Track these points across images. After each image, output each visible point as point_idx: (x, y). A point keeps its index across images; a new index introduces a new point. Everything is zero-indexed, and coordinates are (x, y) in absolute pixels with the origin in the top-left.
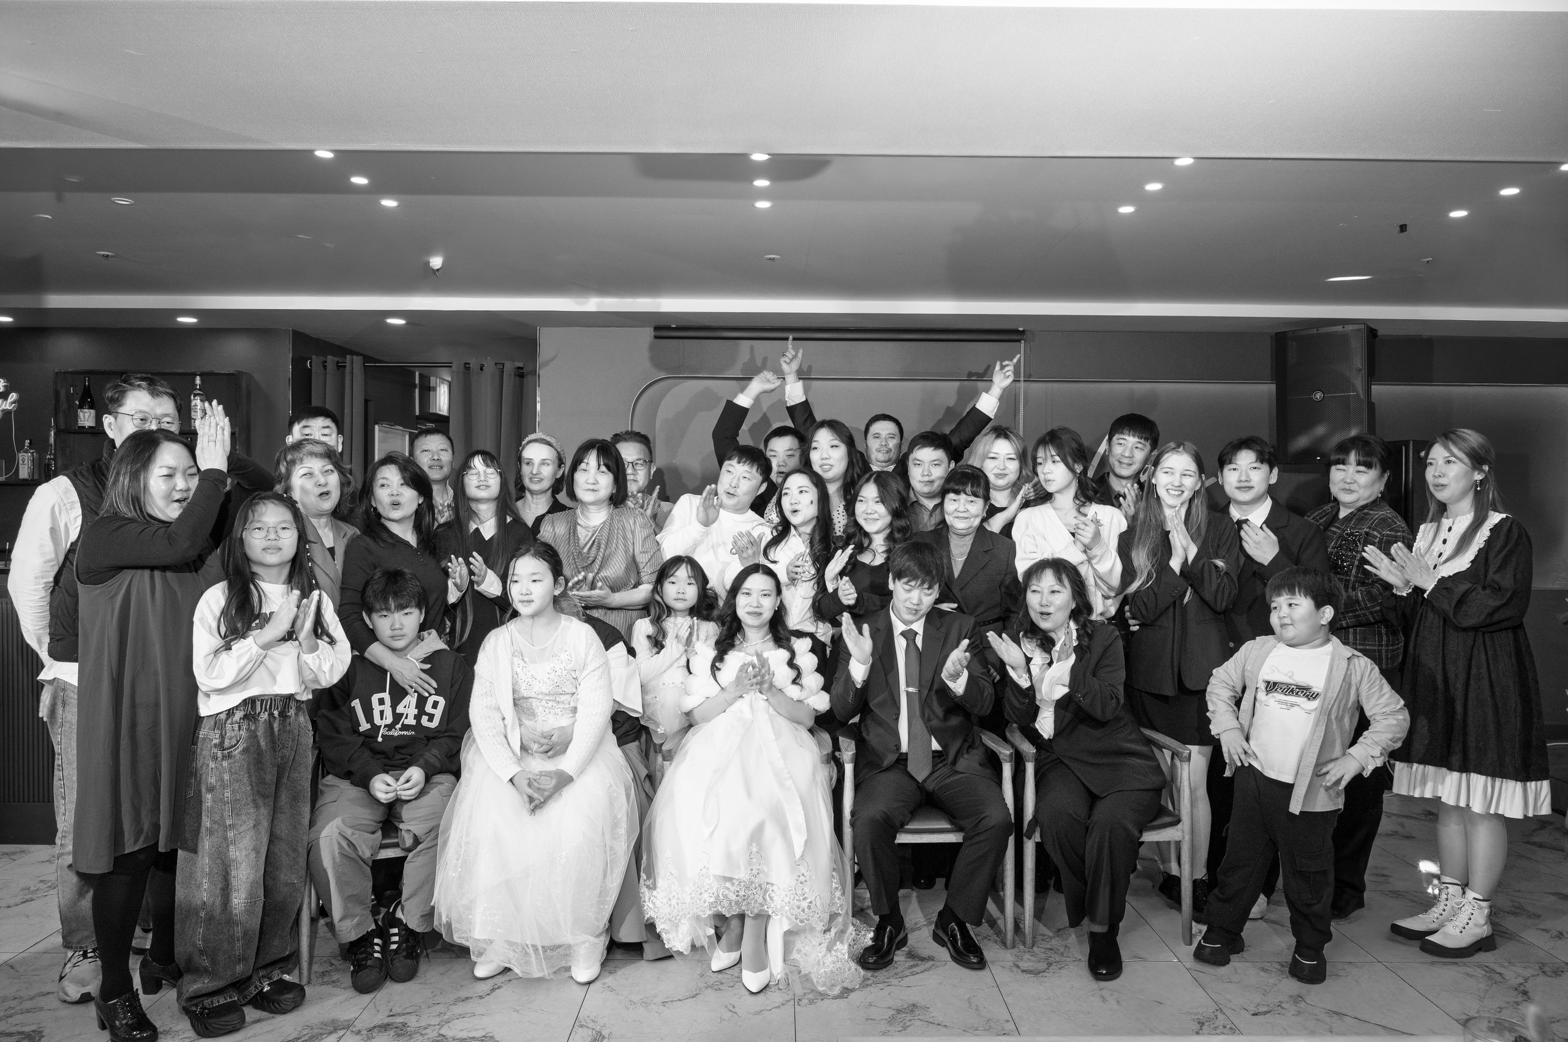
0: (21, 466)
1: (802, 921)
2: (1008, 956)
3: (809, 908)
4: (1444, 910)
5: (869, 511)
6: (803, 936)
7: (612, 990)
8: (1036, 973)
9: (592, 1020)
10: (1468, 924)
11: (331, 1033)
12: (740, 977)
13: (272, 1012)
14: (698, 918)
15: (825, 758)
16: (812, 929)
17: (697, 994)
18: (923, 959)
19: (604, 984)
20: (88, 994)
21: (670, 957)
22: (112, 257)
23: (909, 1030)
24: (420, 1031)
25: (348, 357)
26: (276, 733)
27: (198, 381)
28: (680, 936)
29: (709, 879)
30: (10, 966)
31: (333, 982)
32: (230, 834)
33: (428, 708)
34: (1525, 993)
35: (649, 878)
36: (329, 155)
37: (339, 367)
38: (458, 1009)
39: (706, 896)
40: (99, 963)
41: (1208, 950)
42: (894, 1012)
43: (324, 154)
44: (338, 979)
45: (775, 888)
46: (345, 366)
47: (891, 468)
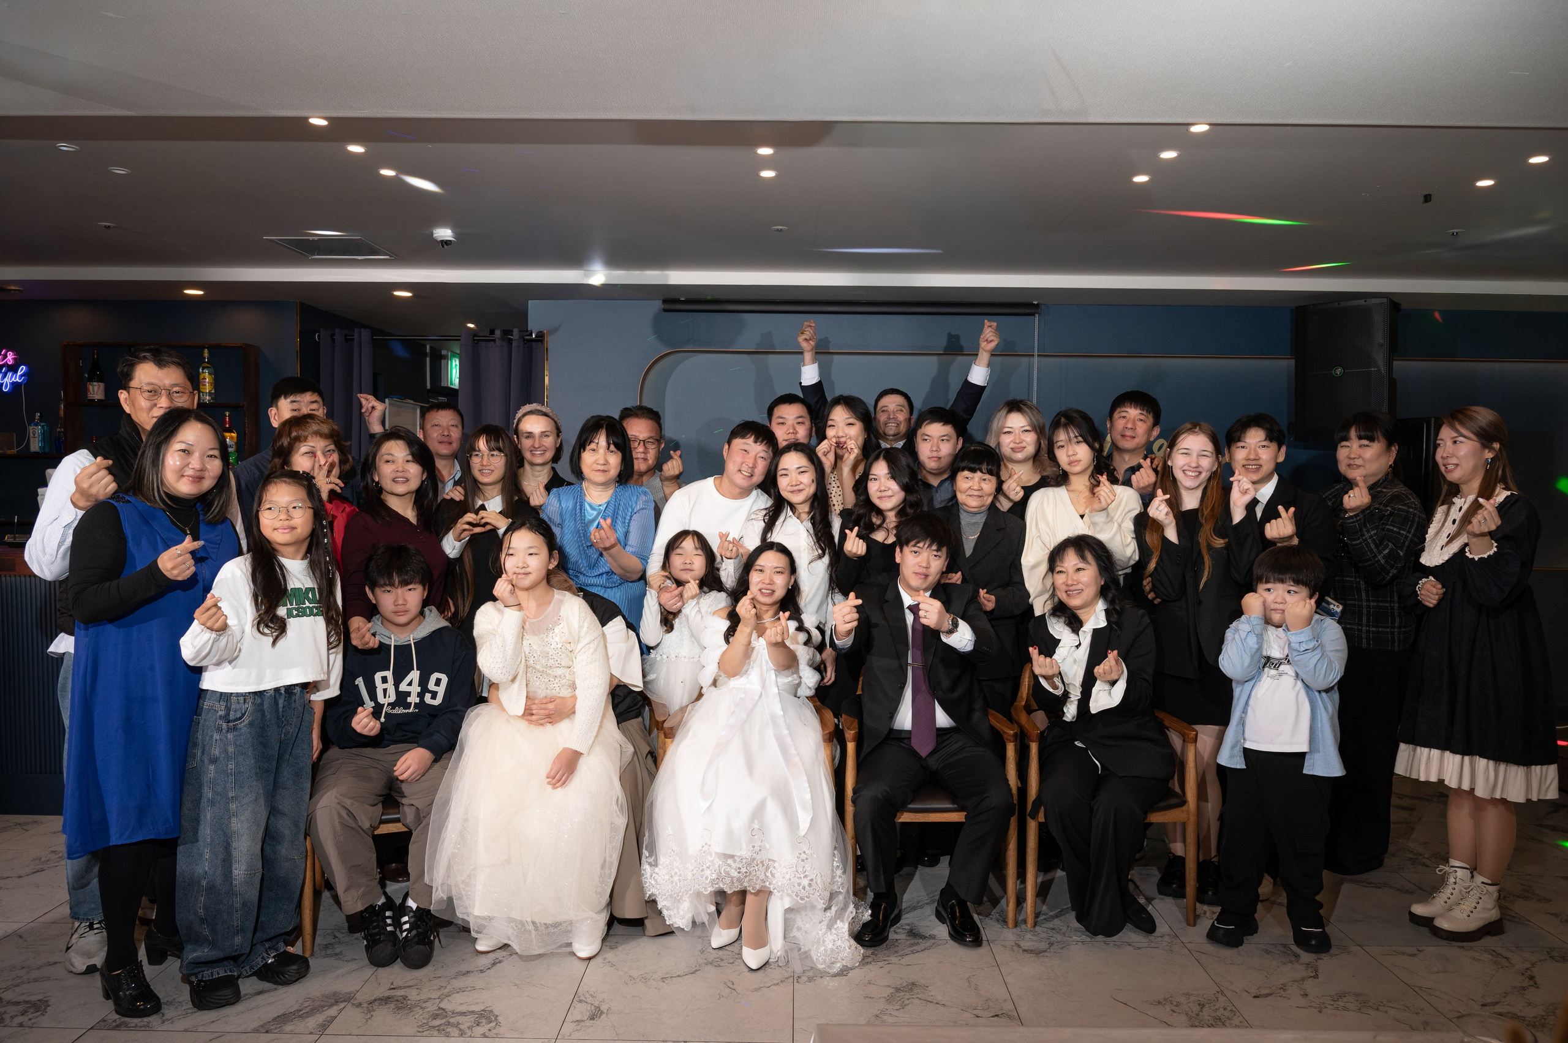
0: (31, 439)
1: (802, 899)
2: (1009, 935)
3: (810, 885)
4: (1452, 894)
5: (883, 488)
6: (804, 913)
7: (612, 965)
8: (1037, 953)
9: (591, 995)
10: (1476, 908)
11: (332, 1005)
12: (740, 954)
13: (276, 983)
14: (698, 894)
15: (827, 737)
16: (813, 907)
17: (697, 971)
18: (923, 937)
19: (605, 959)
20: (95, 966)
21: (672, 932)
22: (114, 227)
23: (907, 1008)
24: (420, 1005)
25: (356, 330)
26: (281, 710)
27: (206, 353)
28: (681, 913)
29: (711, 856)
30: (19, 935)
31: (336, 954)
32: (233, 806)
33: (431, 686)
34: (1532, 978)
35: (651, 855)
36: (323, 123)
37: (347, 340)
38: (459, 983)
39: (707, 872)
40: (105, 934)
41: (1221, 932)
42: (892, 990)
43: (318, 122)
44: (341, 952)
45: (776, 865)
46: (353, 339)
47: (900, 444)
